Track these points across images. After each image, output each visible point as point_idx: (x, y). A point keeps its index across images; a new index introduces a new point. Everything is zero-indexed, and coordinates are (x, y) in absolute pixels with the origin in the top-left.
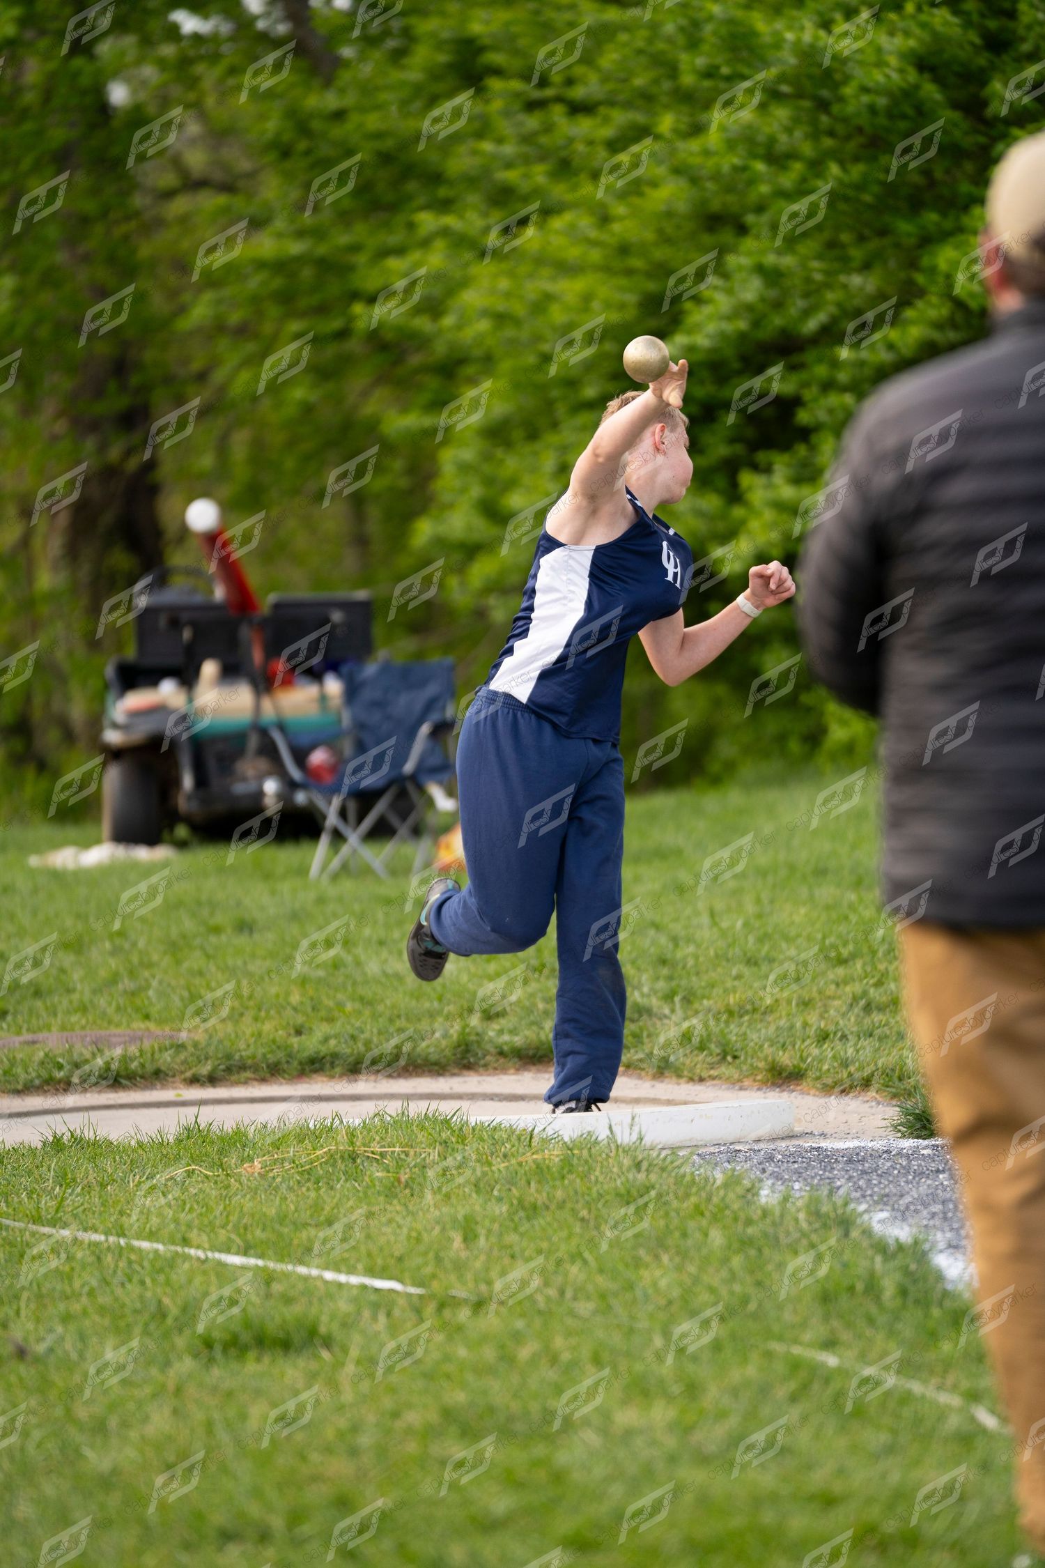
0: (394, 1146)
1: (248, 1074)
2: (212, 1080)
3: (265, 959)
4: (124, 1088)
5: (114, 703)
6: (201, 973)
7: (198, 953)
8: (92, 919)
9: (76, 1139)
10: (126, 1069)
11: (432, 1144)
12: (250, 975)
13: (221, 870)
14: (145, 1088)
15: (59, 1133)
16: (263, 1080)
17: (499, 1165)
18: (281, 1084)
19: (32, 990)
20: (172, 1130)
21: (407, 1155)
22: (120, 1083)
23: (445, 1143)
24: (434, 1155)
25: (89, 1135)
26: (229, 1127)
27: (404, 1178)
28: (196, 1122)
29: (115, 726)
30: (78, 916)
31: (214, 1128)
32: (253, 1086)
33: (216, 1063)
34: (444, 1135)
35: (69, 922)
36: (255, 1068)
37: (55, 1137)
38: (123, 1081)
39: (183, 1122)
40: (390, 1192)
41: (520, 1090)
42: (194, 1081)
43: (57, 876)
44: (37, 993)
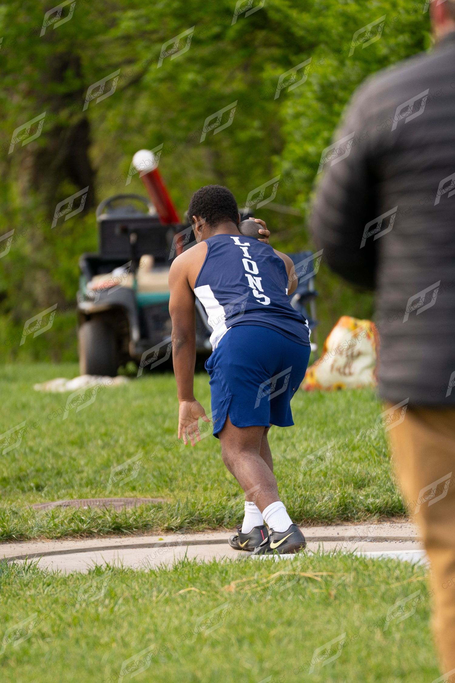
0: (322, 571)
1: (204, 525)
2: (180, 529)
3: (205, 450)
4: (125, 535)
5: (86, 284)
6: (163, 459)
7: (159, 447)
8: (86, 425)
9: (110, 569)
10: (126, 523)
11: (348, 570)
12: (196, 461)
13: (162, 392)
14: (139, 535)
15: (99, 565)
16: (214, 529)
17: (395, 585)
18: (226, 532)
19: (55, 471)
20: (171, 562)
21: (332, 577)
22: (122, 532)
23: (355, 569)
24: (350, 578)
25: (118, 565)
26: (208, 560)
27: (334, 592)
28: (186, 556)
29: (88, 299)
30: (77, 423)
31: (198, 560)
32: (208, 534)
33: (184, 518)
34: (354, 565)
35: (72, 428)
36: (209, 522)
37: (96, 567)
38: (125, 531)
39: (178, 557)
40: (326, 601)
41: (384, 535)
42: (169, 530)
43: (57, 397)
44: (59, 474)
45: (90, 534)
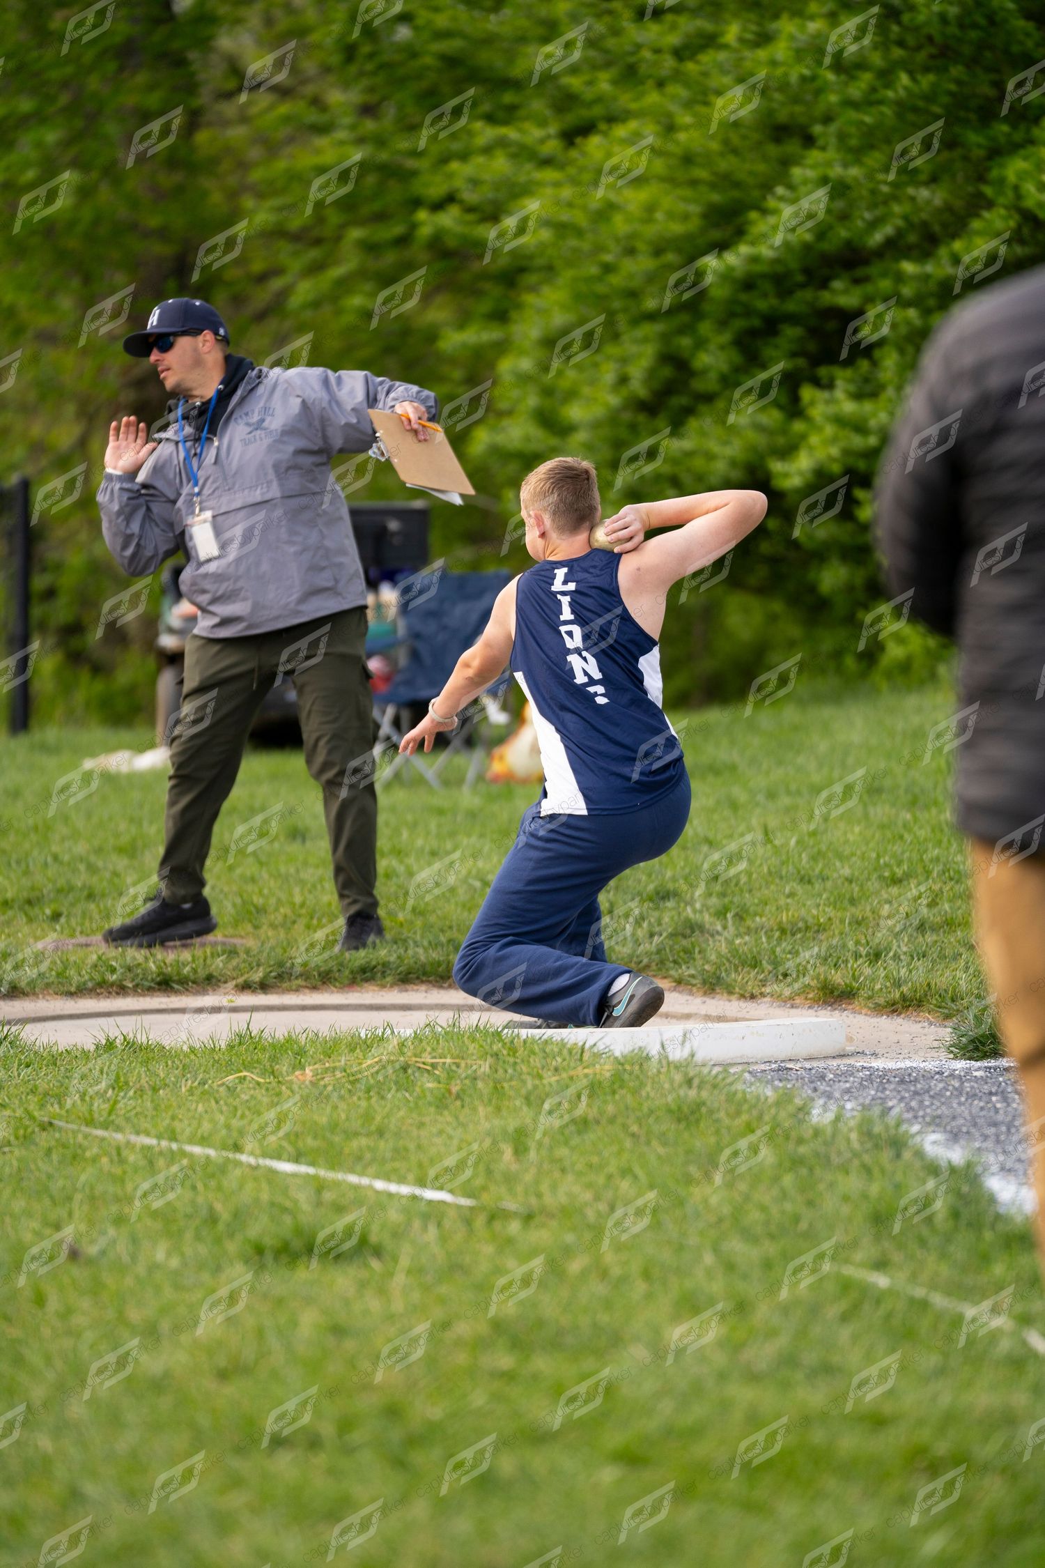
0: (445, 1058)
1: (300, 982)
2: (264, 987)
3: (317, 866)
4: (177, 992)
5: (170, 608)
6: (253, 880)
7: (251, 860)
8: (145, 824)
9: (128, 1043)
10: (179, 974)
11: (483, 1056)
12: (302, 883)
13: (274, 777)
14: (197, 993)
15: (112, 1037)
16: (314, 988)
17: (550, 1079)
18: (332, 992)
19: (85, 893)
20: (224, 1036)
21: (458, 1066)
22: (172, 988)
23: (496, 1055)
24: (485, 1067)
25: (142, 1039)
26: (281, 1034)
27: (455, 1089)
28: (248, 1028)
29: (171, 631)
30: (132, 820)
31: (265, 1035)
32: (304, 994)
33: (268, 970)
34: (495, 1048)
35: (123, 826)
36: (305, 975)
37: (108, 1040)
38: (176, 986)
39: (235, 1028)
40: (441, 1103)
42: (246, 987)
43: (109, 778)
44: (91, 896)
45: (121, 990)
